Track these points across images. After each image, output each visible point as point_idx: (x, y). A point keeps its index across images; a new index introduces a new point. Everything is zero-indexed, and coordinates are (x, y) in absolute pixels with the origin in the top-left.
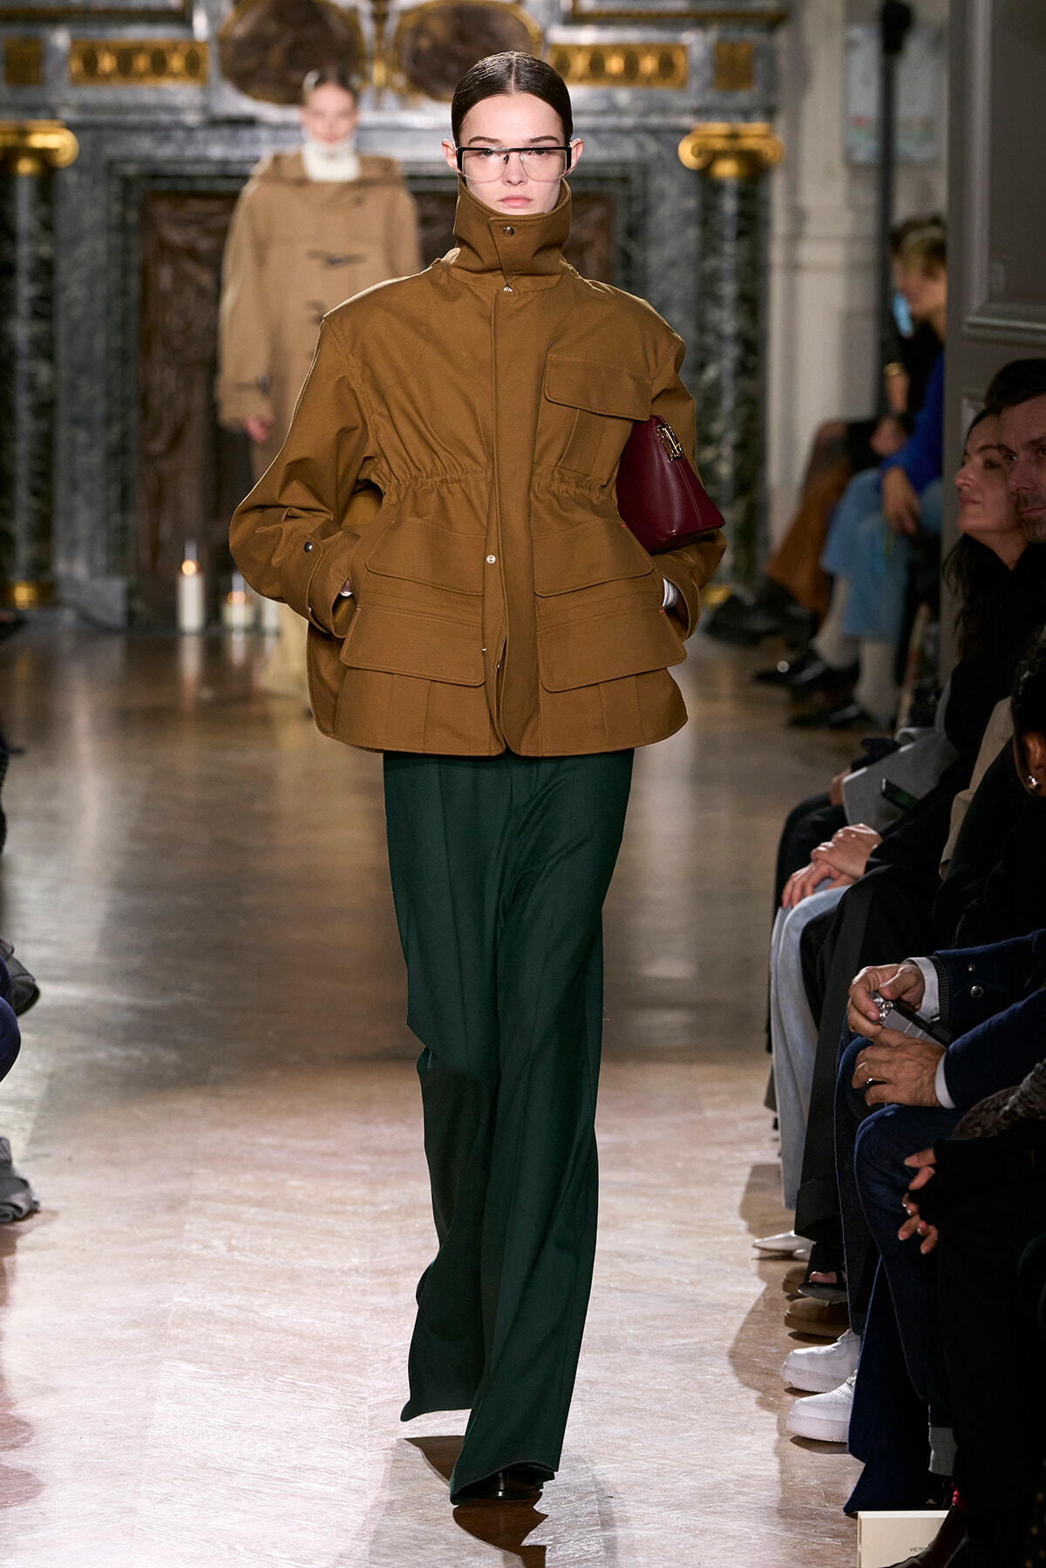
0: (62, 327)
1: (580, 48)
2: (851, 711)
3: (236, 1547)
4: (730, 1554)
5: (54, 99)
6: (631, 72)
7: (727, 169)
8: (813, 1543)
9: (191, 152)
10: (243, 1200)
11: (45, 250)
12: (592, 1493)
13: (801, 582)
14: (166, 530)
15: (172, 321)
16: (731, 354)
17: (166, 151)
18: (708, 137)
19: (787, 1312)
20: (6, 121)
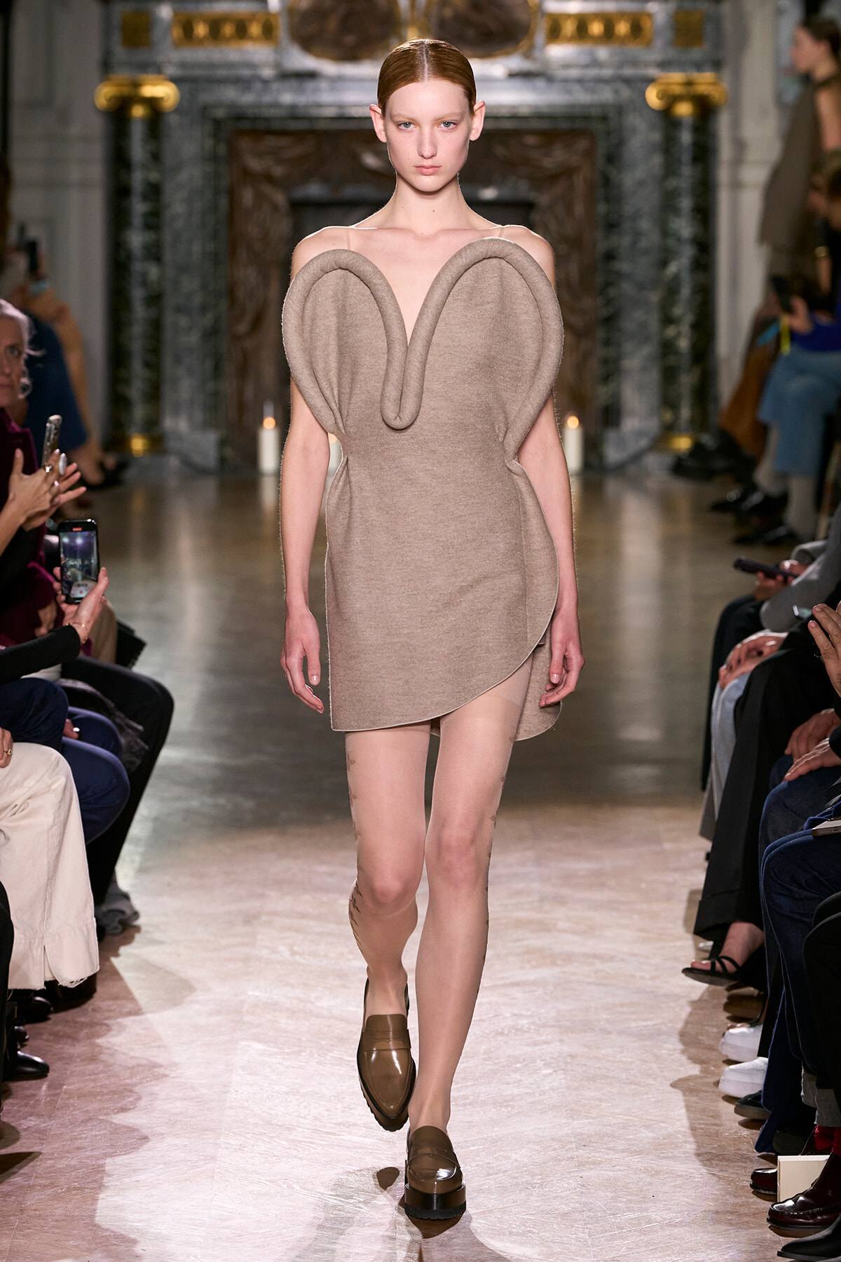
0: (167, 236)
1: (569, 16)
2: (781, 531)
3: (294, 1186)
4: (679, 1190)
5: (160, 58)
6: (609, 34)
8: (744, 1180)
9: (267, 99)
10: (303, 916)
11: (154, 176)
12: (572, 1142)
13: (742, 431)
14: (249, 393)
15: (253, 231)
16: (687, 254)
17: (247, 99)
18: (669, 84)
19: (725, 1000)
20: (123, 75)
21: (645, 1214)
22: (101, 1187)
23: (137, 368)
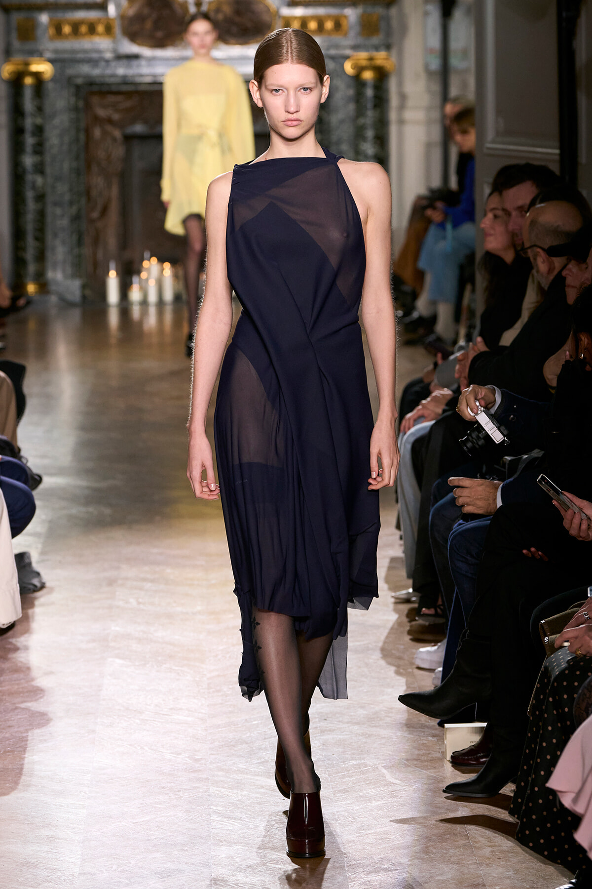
0: (48, 158)
1: (295, 18)
3: (145, 748)
4: (383, 746)
5: (41, 47)
6: (321, 29)
7: (368, 75)
8: (423, 740)
9: (108, 72)
10: (144, 580)
11: (39, 121)
12: (316, 718)
14: (100, 255)
15: (101, 154)
17: (96, 72)
18: (359, 59)
19: (408, 628)
20: (18, 58)
21: (363, 761)
22: (24, 750)
23: (30, 242)
